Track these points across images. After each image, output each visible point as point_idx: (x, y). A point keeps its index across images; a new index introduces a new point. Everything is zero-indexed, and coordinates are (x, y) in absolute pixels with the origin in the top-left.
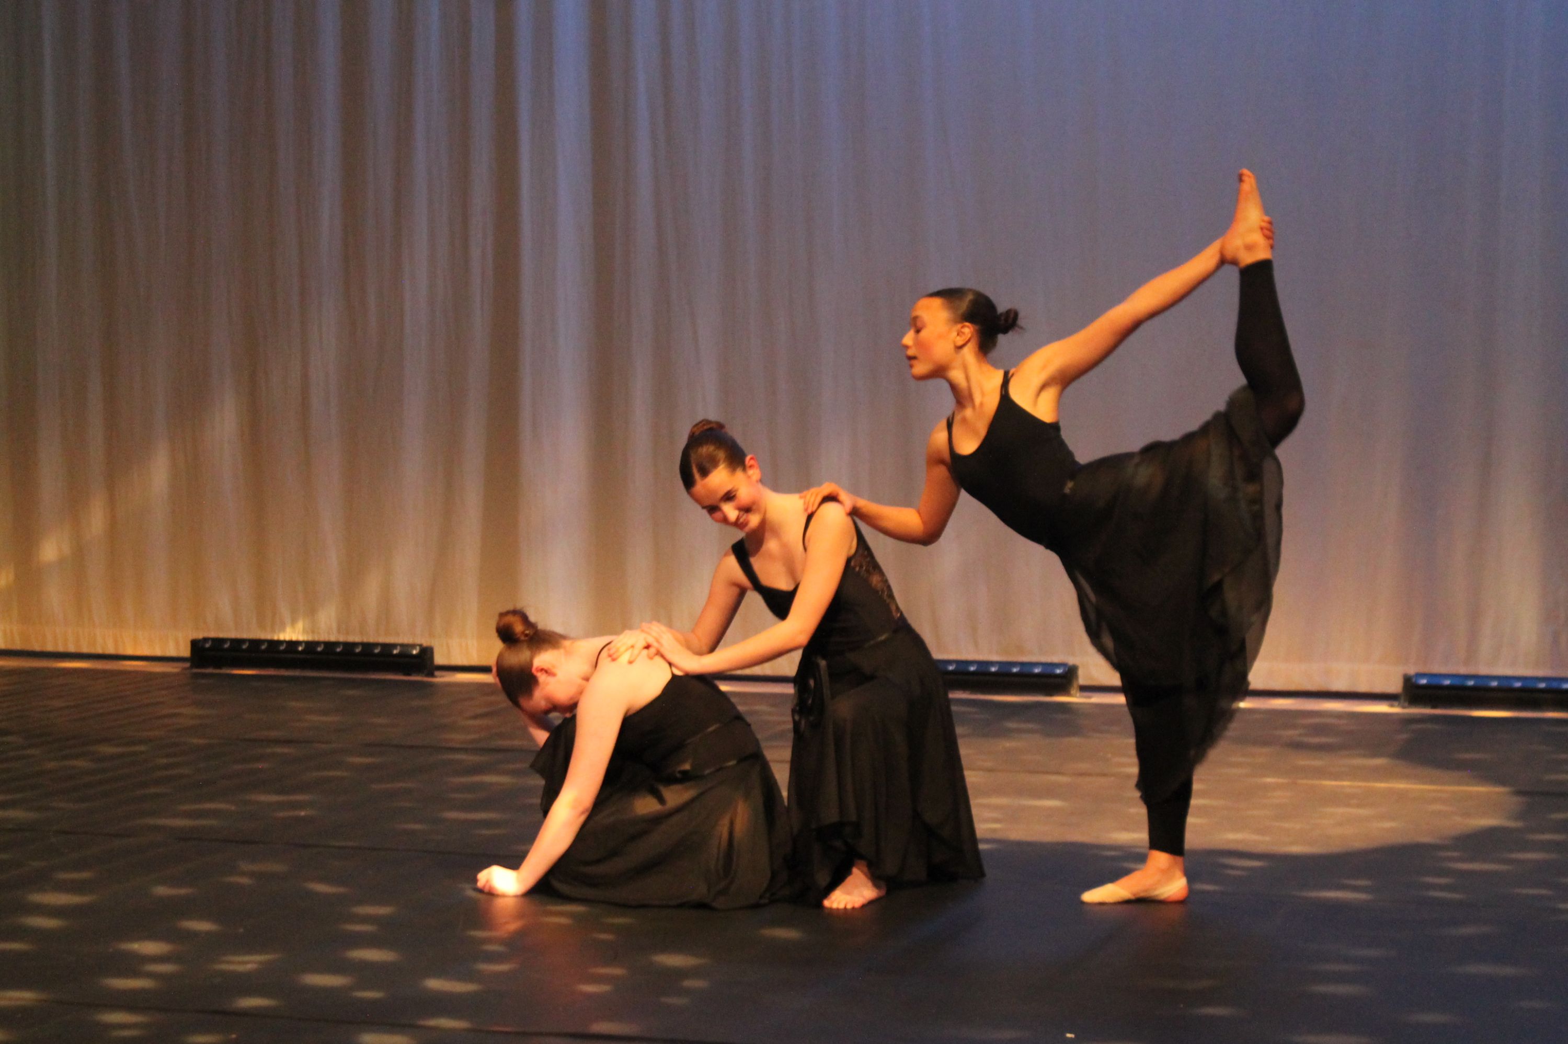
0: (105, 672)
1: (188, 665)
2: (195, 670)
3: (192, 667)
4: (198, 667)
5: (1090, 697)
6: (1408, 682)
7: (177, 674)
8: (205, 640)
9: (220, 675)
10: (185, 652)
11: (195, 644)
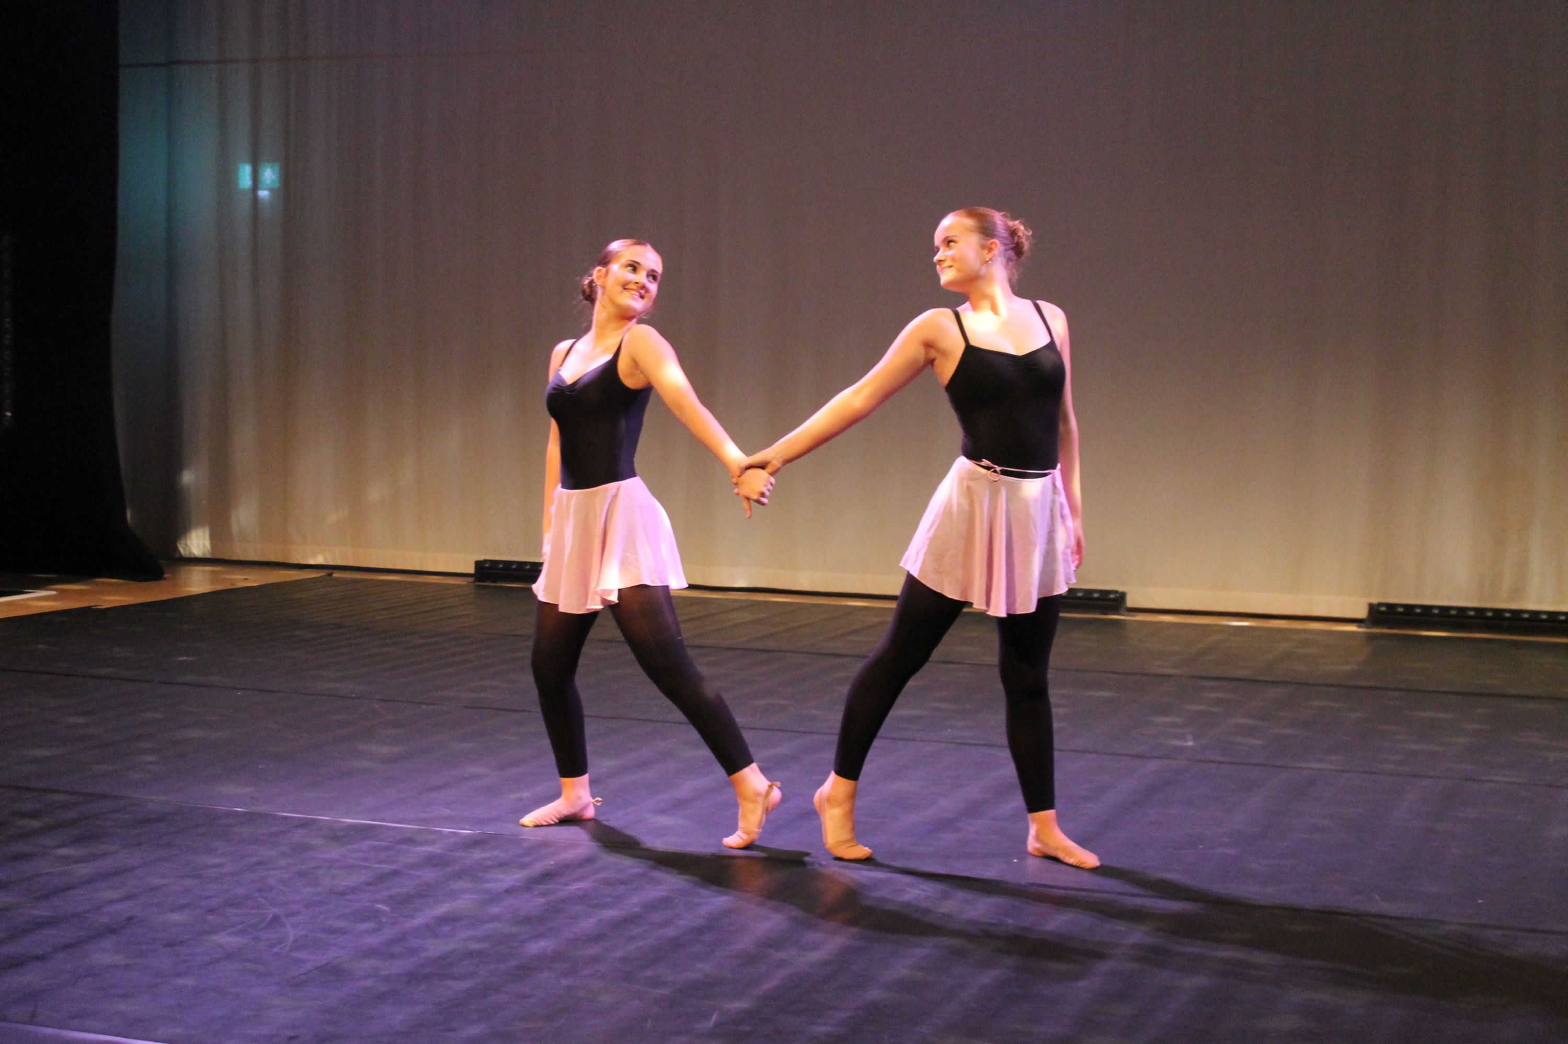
0: (411, 583)
1: (471, 579)
2: (477, 583)
3: (476, 581)
4: (479, 581)
5: (1135, 616)
6: (1373, 608)
7: (464, 586)
8: (486, 561)
9: (496, 587)
10: (471, 570)
11: (479, 564)
